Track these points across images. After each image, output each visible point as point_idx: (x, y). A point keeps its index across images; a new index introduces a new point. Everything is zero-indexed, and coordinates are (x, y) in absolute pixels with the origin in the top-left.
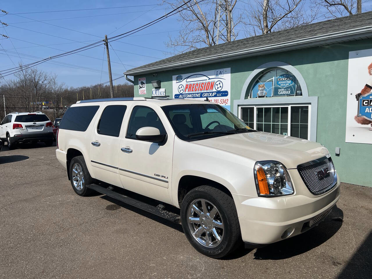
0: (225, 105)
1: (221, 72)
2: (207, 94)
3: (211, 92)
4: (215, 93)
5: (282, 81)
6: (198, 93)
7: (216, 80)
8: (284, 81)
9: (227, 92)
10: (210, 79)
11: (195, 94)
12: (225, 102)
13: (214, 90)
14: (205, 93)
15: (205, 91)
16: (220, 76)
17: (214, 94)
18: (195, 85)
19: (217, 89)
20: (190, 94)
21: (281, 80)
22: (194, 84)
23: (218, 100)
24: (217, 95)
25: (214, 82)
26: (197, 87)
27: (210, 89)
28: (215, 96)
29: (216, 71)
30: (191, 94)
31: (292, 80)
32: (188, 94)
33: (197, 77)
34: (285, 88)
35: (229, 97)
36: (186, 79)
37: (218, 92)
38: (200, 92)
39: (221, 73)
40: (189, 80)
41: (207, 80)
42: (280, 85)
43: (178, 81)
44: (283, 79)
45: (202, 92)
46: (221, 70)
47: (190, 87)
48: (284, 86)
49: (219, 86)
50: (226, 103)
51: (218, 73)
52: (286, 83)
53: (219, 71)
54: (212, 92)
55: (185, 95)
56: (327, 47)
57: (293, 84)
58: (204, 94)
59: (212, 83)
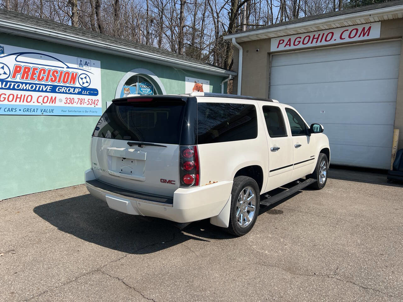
0: (95, 106)
1: (86, 62)
2: (66, 88)
3: (72, 87)
4: (79, 90)
6: (46, 85)
7: (80, 72)
9: (96, 90)
10: (68, 67)
11: (38, 86)
12: (95, 103)
13: (77, 85)
14: (62, 86)
15: (62, 84)
16: (85, 68)
17: (77, 91)
18: (38, 71)
19: (82, 84)
20: (26, 84)
21: (143, 87)
22: (35, 69)
23: (84, 99)
24: (83, 93)
25: (76, 74)
26: (42, 74)
27: (70, 83)
28: (79, 93)
29: (79, 59)
30: (30, 84)
31: (151, 89)
32: (22, 83)
33: (41, 58)
35: (99, 97)
36: (15, 56)
37: (84, 89)
38: (50, 83)
39: (86, 64)
40: (20, 58)
41: (64, 68)
42: (142, 91)
44: (144, 87)
45: (56, 84)
46: (88, 61)
47: (25, 72)
49: (84, 80)
50: (96, 105)
51: (83, 63)
53: (84, 60)
54: (75, 88)
55: (13, 84)
56: (176, 69)
58: (60, 88)
59: (73, 74)
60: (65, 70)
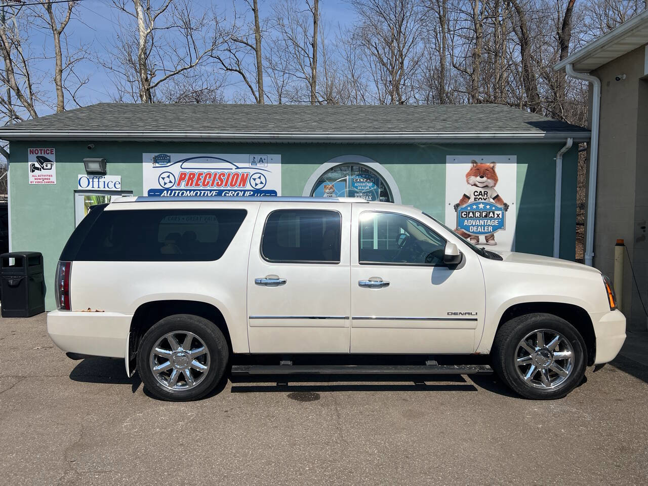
1: (261, 158)
2: (234, 192)
3: (241, 191)
4: (250, 193)
5: (360, 182)
6: (211, 191)
7: (252, 171)
8: (363, 182)
9: (274, 192)
10: (238, 168)
11: (203, 192)
13: (248, 187)
14: (229, 191)
15: (229, 188)
16: (259, 165)
17: (248, 193)
18: (204, 175)
19: (254, 186)
20: (190, 191)
21: (358, 180)
22: (200, 174)
25: (247, 175)
26: (207, 179)
27: (240, 185)
29: (252, 156)
30: (194, 190)
31: (374, 183)
32: (186, 190)
33: (207, 162)
34: (364, 193)
36: (180, 163)
37: (257, 191)
38: (215, 188)
39: (261, 161)
40: (186, 165)
41: (232, 169)
42: (356, 187)
43: (157, 165)
44: (362, 180)
45: (222, 188)
46: (263, 156)
47: (190, 178)
48: (363, 190)
49: (258, 181)
51: (257, 160)
52: (365, 186)
53: (258, 157)
54: (245, 191)
55: (177, 192)
56: (423, 146)
57: (375, 187)
58: (227, 193)
59: (243, 175)
60: (234, 171)
